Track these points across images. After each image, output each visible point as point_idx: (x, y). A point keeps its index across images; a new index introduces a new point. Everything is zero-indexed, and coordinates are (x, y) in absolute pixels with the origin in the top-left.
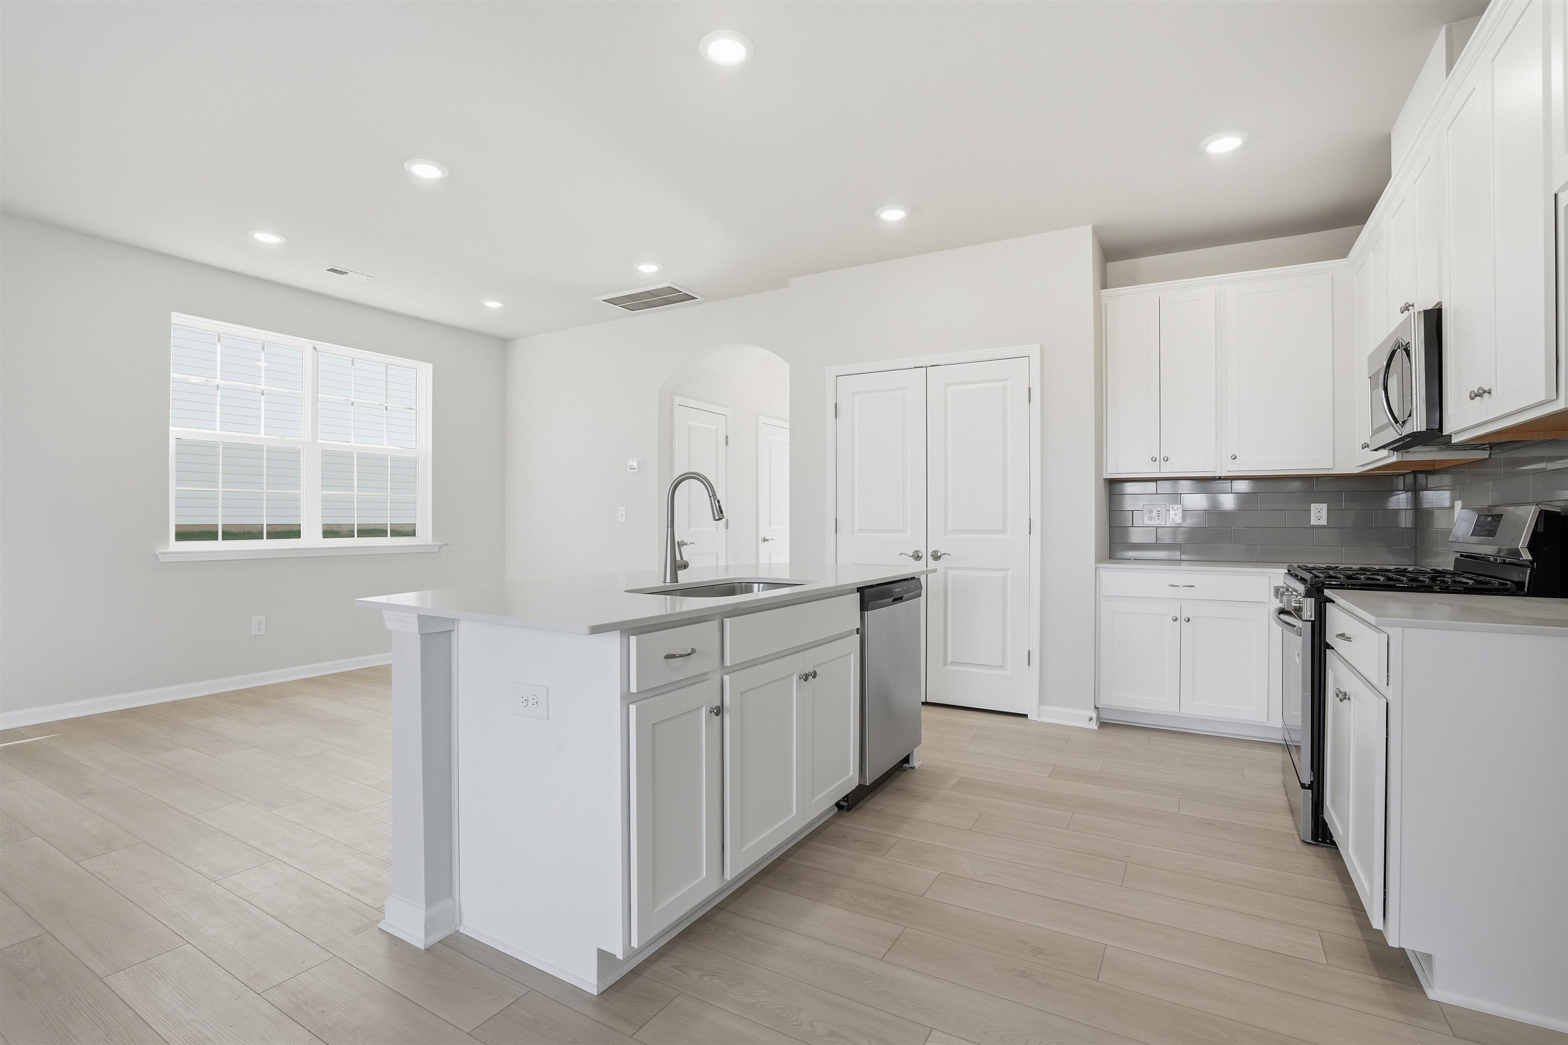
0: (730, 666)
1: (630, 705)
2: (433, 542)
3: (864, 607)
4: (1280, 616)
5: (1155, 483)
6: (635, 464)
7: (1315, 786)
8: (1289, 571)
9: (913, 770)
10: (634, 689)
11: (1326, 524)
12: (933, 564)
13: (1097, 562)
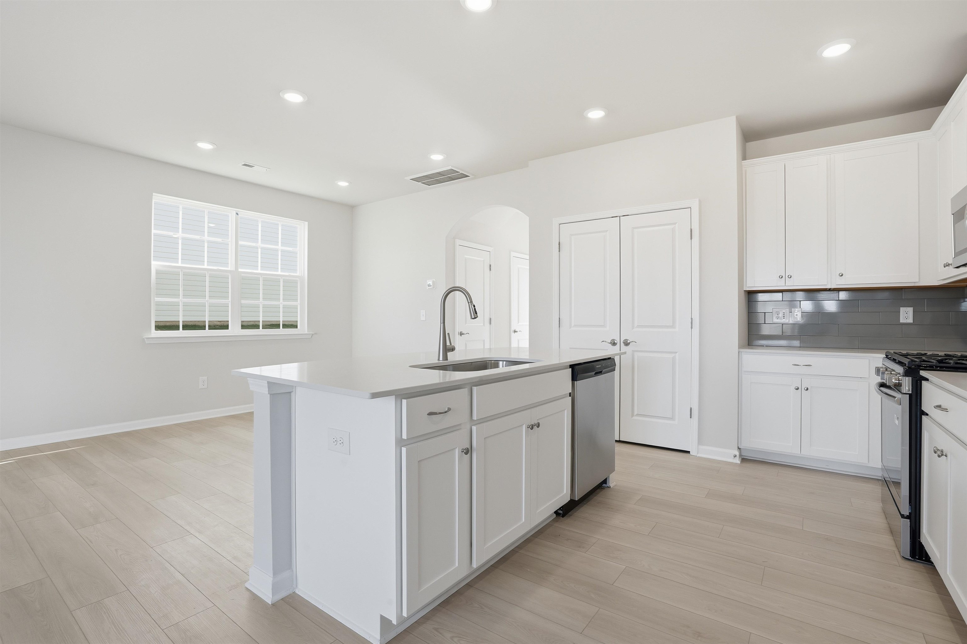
0: (476, 420)
1: (402, 448)
2: (308, 332)
3: (574, 378)
4: (880, 388)
5: (782, 293)
6: (431, 283)
7: (913, 515)
8: (887, 356)
9: (609, 488)
10: (404, 436)
11: (912, 322)
12: (624, 348)
13: (738, 348)
